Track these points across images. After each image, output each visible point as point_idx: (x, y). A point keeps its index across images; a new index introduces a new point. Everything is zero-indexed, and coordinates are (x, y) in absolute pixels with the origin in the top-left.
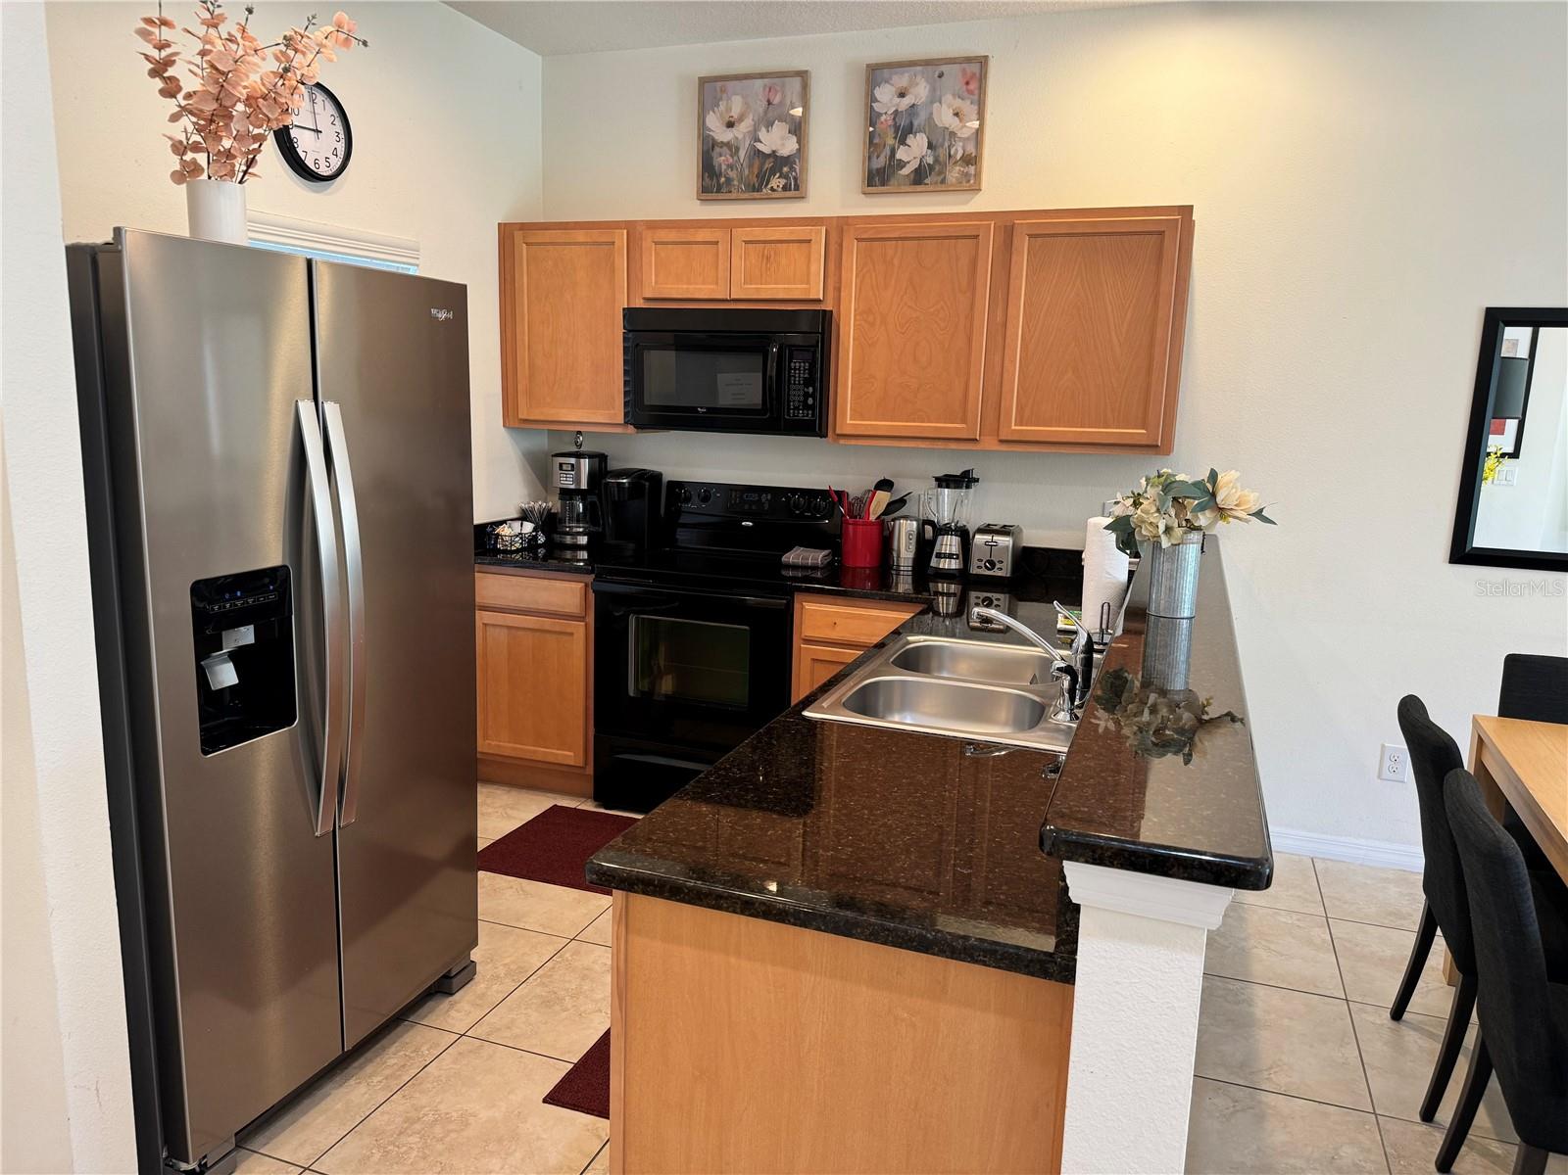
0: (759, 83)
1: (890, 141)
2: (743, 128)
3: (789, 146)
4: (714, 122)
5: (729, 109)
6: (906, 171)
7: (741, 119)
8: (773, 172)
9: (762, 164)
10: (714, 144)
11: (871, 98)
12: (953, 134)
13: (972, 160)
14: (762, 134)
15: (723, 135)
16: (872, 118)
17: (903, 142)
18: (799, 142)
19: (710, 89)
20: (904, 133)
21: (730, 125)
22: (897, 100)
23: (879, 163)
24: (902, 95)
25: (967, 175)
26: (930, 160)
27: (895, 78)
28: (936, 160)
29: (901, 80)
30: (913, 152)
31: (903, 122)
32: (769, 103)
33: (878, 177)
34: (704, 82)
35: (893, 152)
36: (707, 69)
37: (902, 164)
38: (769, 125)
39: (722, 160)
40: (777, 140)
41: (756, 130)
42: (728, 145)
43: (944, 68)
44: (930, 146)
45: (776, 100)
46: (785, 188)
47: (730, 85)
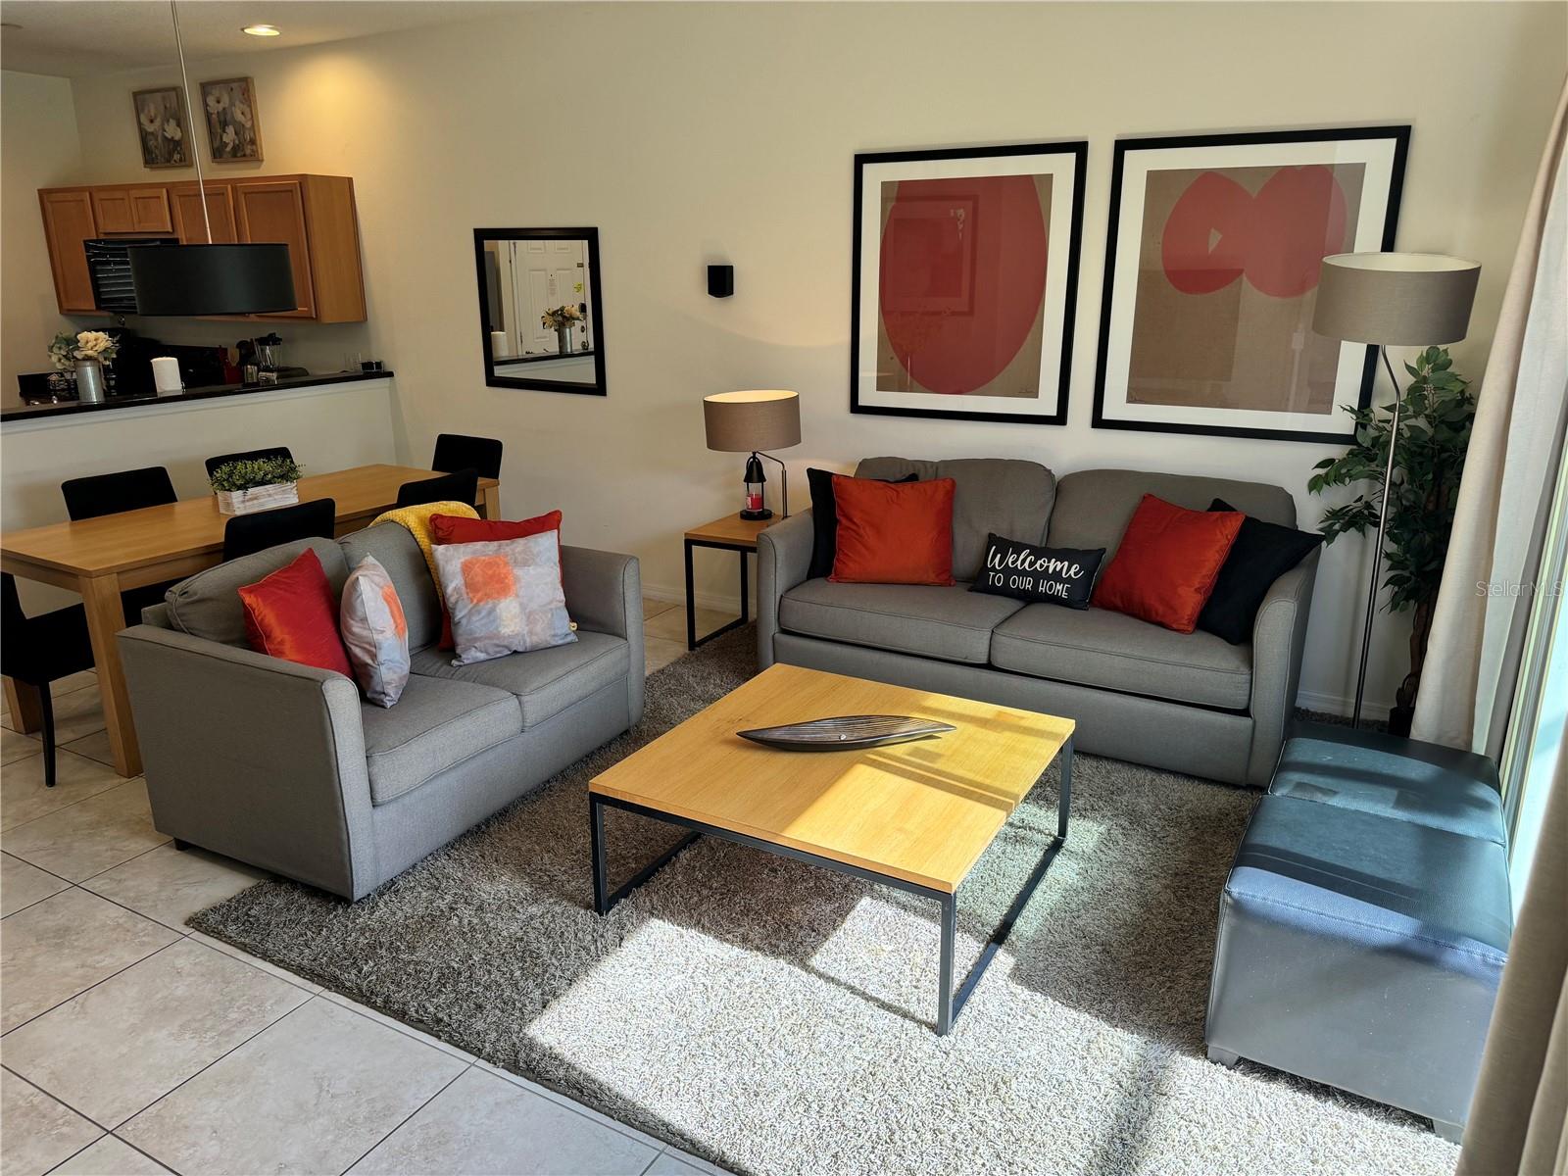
0: (159, 95)
1: (219, 131)
2: (158, 122)
3: (178, 136)
4: (144, 119)
5: (149, 111)
6: (228, 149)
7: (156, 117)
8: (175, 149)
9: (169, 145)
10: (147, 133)
11: (206, 105)
12: (243, 125)
13: (253, 142)
14: (166, 126)
15: (150, 128)
16: (208, 116)
17: (224, 131)
18: (182, 132)
19: (139, 98)
20: (224, 124)
21: (152, 121)
22: (217, 105)
23: (217, 144)
24: (218, 102)
25: (253, 151)
26: (237, 142)
27: (214, 91)
28: (240, 143)
29: (216, 92)
30: (229, 137)
31: (222, 119)
32: (165, 107)
33: (218, 153)
34: (136, 95)
35: (221, 139)
36: (137, 86)
37: (226, 145)
38: (168, 121)
39: (152, 143)
40: (172, 131)
41: (163, 124)
42: (152, 133)
43: (234, 85)
44: (236, 133)
45: (168, 105)
46: (181, 160)
47: (147, 96)
